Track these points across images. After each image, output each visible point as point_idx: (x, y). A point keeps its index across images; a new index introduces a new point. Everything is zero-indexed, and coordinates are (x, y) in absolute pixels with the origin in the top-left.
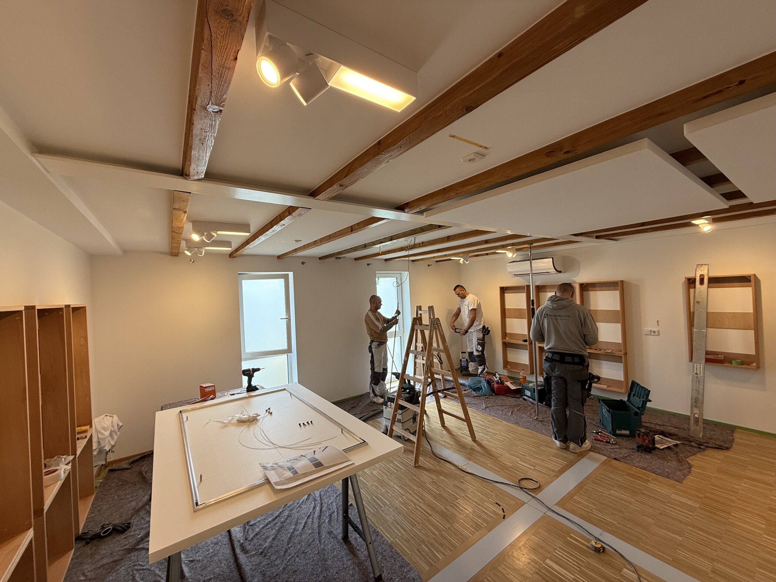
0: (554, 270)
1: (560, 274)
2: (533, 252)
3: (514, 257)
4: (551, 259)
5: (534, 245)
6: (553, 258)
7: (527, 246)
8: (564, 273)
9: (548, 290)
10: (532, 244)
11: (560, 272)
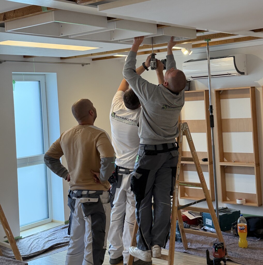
0: (236, 72)
1: (243, 76)
2: (211, 49)
3: (190, 54)
4: (232, 58)
5: (212, 40)
6: (234, 57)
7: (204, 41)
8: (247, 74)
9: (230, 95)
10: (210, 40)
11: (243, 73)
